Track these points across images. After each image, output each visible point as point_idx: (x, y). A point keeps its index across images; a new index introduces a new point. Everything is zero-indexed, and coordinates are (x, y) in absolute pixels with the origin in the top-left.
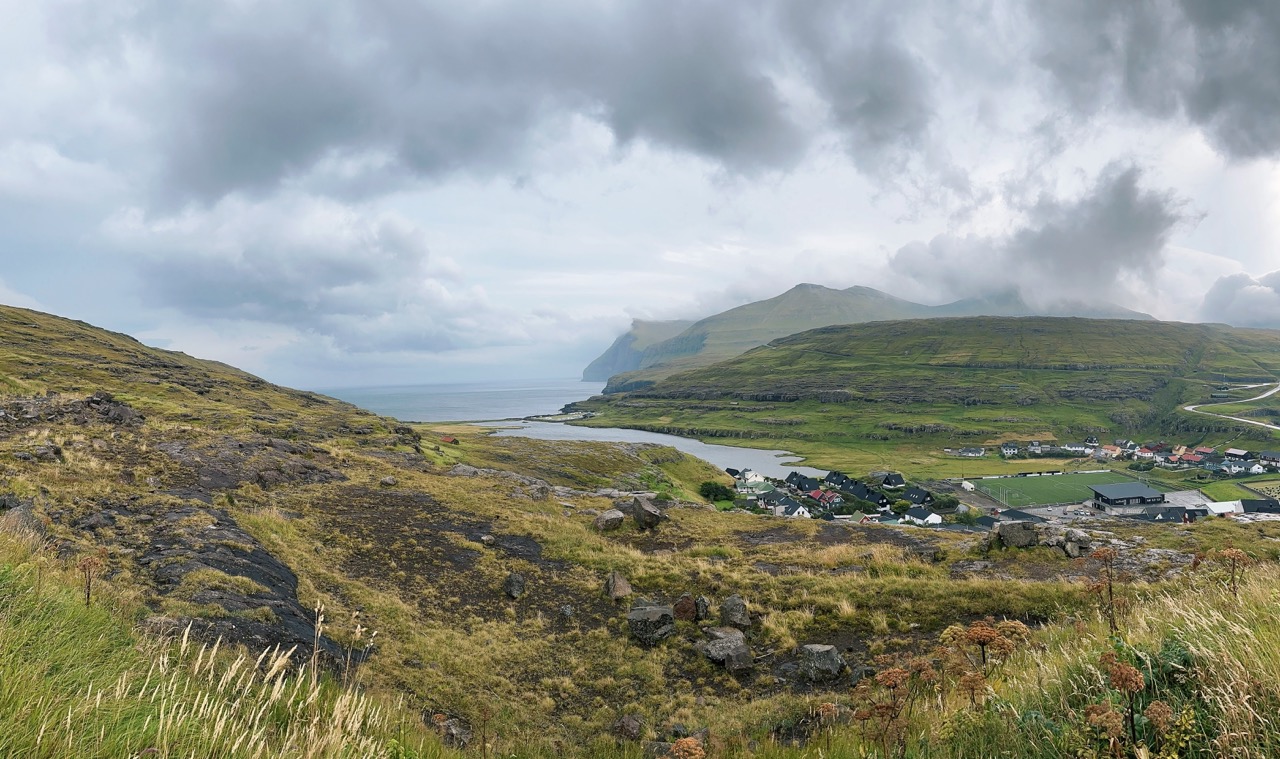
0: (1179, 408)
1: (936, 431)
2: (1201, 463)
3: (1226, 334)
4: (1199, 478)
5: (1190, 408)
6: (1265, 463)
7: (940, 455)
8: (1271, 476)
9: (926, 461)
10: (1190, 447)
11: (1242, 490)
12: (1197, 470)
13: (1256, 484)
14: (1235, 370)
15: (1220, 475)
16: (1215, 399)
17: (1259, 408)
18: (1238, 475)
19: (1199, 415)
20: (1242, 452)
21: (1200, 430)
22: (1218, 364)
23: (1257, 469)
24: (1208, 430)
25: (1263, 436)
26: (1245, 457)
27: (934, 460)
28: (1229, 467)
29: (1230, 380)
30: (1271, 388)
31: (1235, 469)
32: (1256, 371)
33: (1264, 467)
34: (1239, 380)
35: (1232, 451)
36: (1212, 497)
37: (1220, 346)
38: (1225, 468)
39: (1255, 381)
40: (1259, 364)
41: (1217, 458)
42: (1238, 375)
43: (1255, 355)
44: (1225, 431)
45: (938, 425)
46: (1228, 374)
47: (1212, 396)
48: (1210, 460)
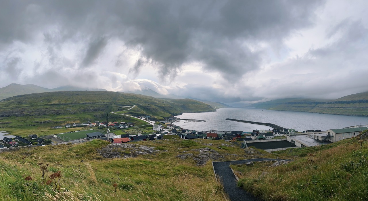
0: (110, 113)
1: (49, 122)
2: (115, 126)
3: (122, 94)
4: (114, 130)
5: (113, 113)
6: (129, 125)
7: (49, 129)
8: (130, 128)
9: (45, 130)
10: (112, 122)
11: (123, 132)
12: (114, 128)
13: (126, 130)
14: (124, 103)
15: (119, 129)
16: (119, 110)
17: (129, 112)
18: (123, 128)
19: (115, 114)
20: (124, 123)
21: (115, 118)
22: (120, 102)
23: (127, 127)
24: (117, 118)
25: (129, 119)
26: (125, 124)
27: (47, 130)
28: (121, 127)
29: (123, 105)
30: (131, 107)
31: (122, 127)
32: (128, 103)
33: (128, 126)
35: (122, 123)
36: (116, 134)
37: (121, 97)
38: (120, 127)
39: (128, 105)
40: (130, 101)
41: (118, 125)
42: (124, 104)
43: (128, 99)
44: (121, 118)
45: (49, 121)
48: (116, 125)
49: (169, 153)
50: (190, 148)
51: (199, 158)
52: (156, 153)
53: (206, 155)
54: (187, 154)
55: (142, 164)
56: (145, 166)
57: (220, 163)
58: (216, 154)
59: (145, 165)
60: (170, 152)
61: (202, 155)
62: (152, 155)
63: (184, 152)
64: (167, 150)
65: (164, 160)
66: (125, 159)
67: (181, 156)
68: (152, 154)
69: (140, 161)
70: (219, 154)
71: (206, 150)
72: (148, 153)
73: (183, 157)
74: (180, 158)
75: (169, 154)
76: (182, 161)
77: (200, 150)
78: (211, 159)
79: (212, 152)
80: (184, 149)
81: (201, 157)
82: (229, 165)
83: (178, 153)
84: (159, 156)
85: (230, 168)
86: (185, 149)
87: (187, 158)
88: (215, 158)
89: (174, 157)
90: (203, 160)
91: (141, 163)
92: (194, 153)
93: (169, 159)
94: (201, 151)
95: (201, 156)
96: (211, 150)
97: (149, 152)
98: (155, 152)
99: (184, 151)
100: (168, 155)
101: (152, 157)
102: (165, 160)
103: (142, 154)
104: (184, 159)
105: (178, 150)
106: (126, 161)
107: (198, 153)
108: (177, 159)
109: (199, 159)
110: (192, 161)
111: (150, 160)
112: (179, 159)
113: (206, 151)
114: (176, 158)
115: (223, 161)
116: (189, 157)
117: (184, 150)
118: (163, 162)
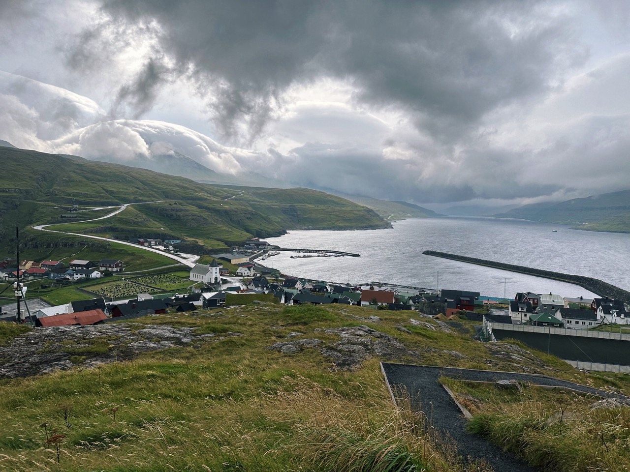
0: (28, 228)
2: (46, 274)
3: (80, 165)
4: (43, 287)
5: (39, 228)
6: (103, 269)
8: (107, 280)
10: (37, 262)
11: (79, 293)
12: (41, 280)
13: (93, 287)
14: (85, 195)
15: (64, 283)
16: (64, 219)
17: (104, 226)
18: (79, 281)
19: (47, 233)
20: (85, 262)
21: (48, 246)
22: (69, 190)
23: (95, 274)
24: (56, 245)
25: (104, 248)
26: (87, 266)
28: (72, 275)
29: (80, 203)
30: (114, 210)
31: (77, 277)
32: (102, 197)
33: (102, 272)
34: (89, 204)
35: (76, 262)
36: (52, 302)
37: (73, 175)
38: (68, 277)
39: (102, 204)
40: (107, 191)
41: (62, 269)
42: (87, 200)
43: (104, 184)
44: (72, 245)
46: (77, 198)
47: (62, 217)
48: (53, 271)
49: (247, 340)
50: (310, 327)
51: (340, 351)
52: (203, 342)
53: (362, 344)
54: (302, 341)
55: (153, 376)
56: (165, 379)
57: (407, 368)
58: (393, 346)
59: (164, 375)
60: (250, 338)
61: (348, 343)
62: (189, 349)
63: (292, 336)
64: (238, 332)
65: (227, 359)
66: (90, 369)
67: (283, 345)
68: (190, 345)
69: (149, 367)
70: (401, 345)
71: (361, 333)
72: (176, 344)
73: (290, 348)
74: (279, 351)
75: (244, 341)
76: (286, 359)
77: (343, 330)
78: (378, 356)
79: (379, 337)
80: (292, 328)
81: (344, 348)
82: (437, 376)
83: (273, 338)
84: (213, 348)
85: (441, 386)
86: (295, 327)
87: (302, 350)
88: (390, 354)
89: (261, 349)
90: (351, 356)
91: (150, 372)
92: (323, 338)
93: (247, 355)
94: (344, 334)
95: (347, 346)
96: (377, 334)
97: (177, 341)
98: (199, 340)
99: (294, 334)
100: (243, 345)
101: (187, 355)
102: (234, 357)
103: (154, 348)
104: (294, 352)
105: (274, 332)
106: (95, 374)
107: (336, 338)
108: (272, 354)
109: (339, 354)
110: (318, 358)
111: (184, 362)
112: (276, 355)
113: (360, 335)
114: (266, 353)
115: (415, 364)
116: (308, 348)
117: (293, 331)
118: (225, 362)
